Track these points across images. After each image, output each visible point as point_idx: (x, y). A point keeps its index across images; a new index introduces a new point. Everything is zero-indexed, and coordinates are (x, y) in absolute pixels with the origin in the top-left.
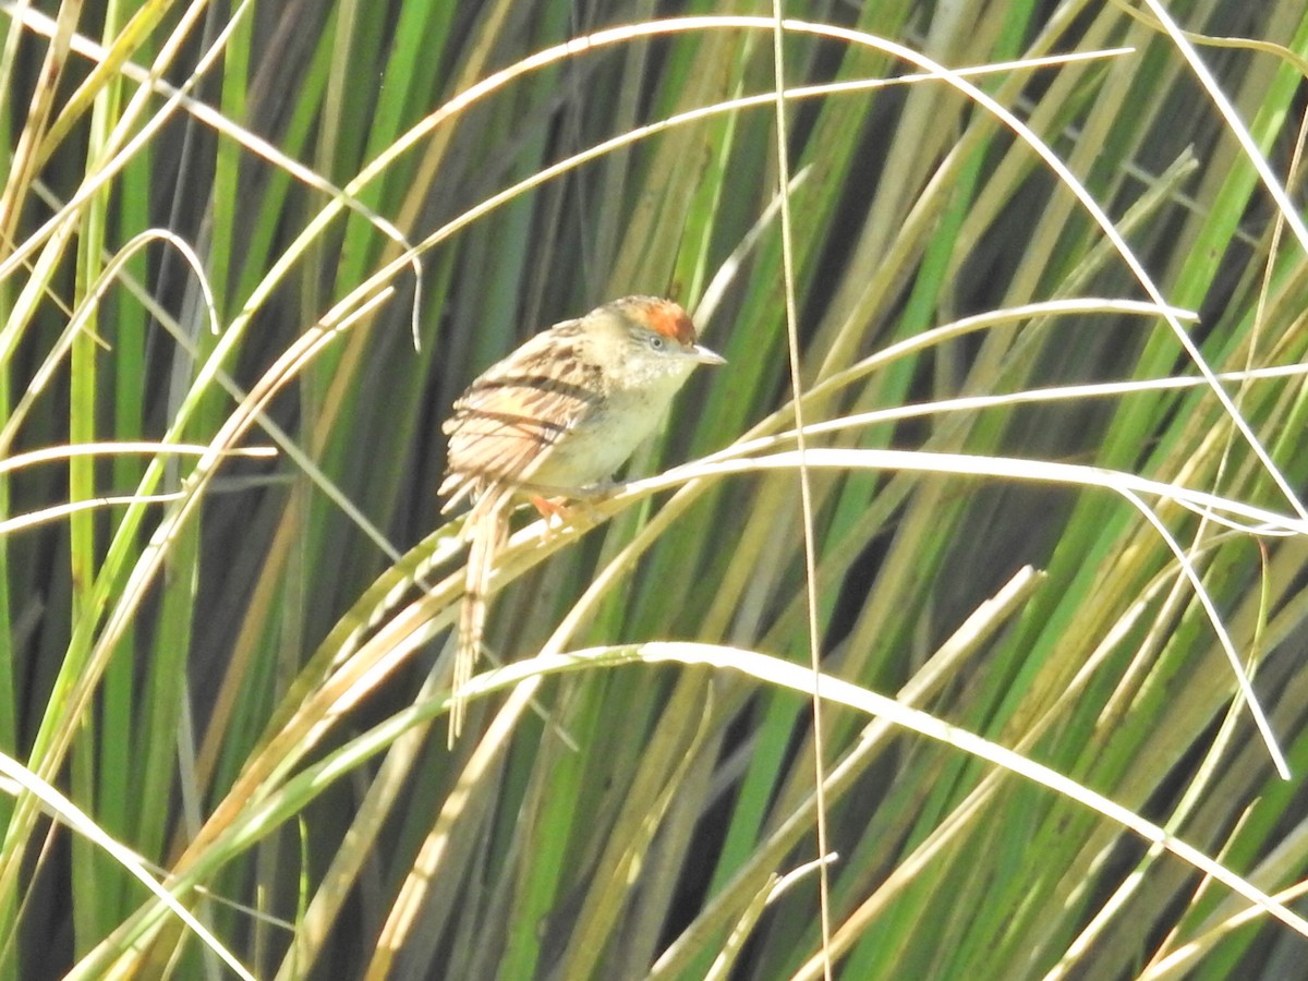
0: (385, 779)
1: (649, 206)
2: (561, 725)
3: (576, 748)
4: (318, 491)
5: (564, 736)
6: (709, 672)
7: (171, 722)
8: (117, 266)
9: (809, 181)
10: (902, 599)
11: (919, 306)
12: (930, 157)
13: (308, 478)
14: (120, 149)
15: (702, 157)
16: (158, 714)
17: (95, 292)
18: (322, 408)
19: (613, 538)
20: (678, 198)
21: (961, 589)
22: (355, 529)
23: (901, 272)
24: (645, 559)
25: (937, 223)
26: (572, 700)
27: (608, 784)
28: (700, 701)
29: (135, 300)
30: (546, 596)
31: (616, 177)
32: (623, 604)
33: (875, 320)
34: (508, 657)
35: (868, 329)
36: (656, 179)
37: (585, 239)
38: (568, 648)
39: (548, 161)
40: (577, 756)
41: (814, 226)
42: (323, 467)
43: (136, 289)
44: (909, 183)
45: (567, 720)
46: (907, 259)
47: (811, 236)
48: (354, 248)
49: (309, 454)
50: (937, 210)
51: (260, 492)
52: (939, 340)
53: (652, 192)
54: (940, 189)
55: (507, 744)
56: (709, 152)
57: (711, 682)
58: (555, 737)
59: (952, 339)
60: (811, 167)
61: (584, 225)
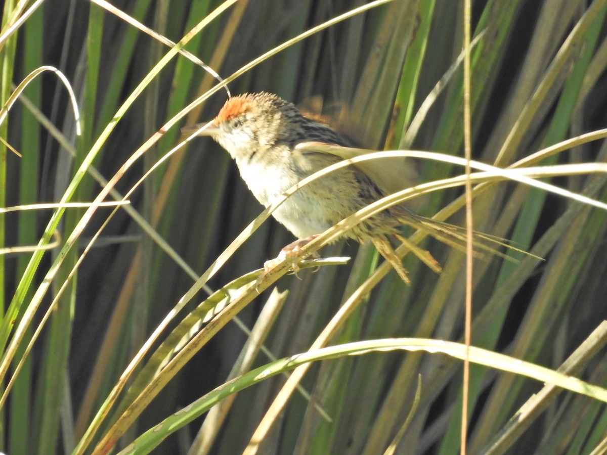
0: (201, 442)
1: (378, 55)
2: (319, 403)
3: (329, 419)
4: (156, 245)
5: (322, 412)
7: (56, 404)
8: (18, 93)
9: (485, 39)
10: (546, 320)
11: (559, 122)
12: (566, 21)
13: (149, 237)
14: (24, 10)
15: (413, 22)
16: (48, 397)
17: (6, 107)
18: (158, 191)
19: (354, 277)
20: (397, 50)
21: (586, 312)
22: (180, 270)
23: (546, 99)
24: (375, 292)
25: (572, 66)
26: (327, 385)
27: (350, 443)
28: (413, 388)
29: (33, 117)
30: (309, 317)
31: (354, 36)
32: (361, 321)
33: (529, 131)
34: (285, 354)
35: (524, 138)
36: (382, 36)
37: (334, 78)
39: (310, 25)
40: (330, 425)
41: (488, 68)
42: (159, 230)
43: (33, 109)
44: (551, 40)
45: (323, 401)
46: (551, 90)
47: (487, 75)
48: (180, 82)
49: (149, 222)
50: (572, 56)
51: (116, 247)
52: (571, 147)
53: (380, 47)
54: (573, 44)
55: (282, 416)
56: (419, 19)
57: (420, 375)
58: (315, 411)
59: (580, 145)
60: (487, 29)
61: (334, 69)
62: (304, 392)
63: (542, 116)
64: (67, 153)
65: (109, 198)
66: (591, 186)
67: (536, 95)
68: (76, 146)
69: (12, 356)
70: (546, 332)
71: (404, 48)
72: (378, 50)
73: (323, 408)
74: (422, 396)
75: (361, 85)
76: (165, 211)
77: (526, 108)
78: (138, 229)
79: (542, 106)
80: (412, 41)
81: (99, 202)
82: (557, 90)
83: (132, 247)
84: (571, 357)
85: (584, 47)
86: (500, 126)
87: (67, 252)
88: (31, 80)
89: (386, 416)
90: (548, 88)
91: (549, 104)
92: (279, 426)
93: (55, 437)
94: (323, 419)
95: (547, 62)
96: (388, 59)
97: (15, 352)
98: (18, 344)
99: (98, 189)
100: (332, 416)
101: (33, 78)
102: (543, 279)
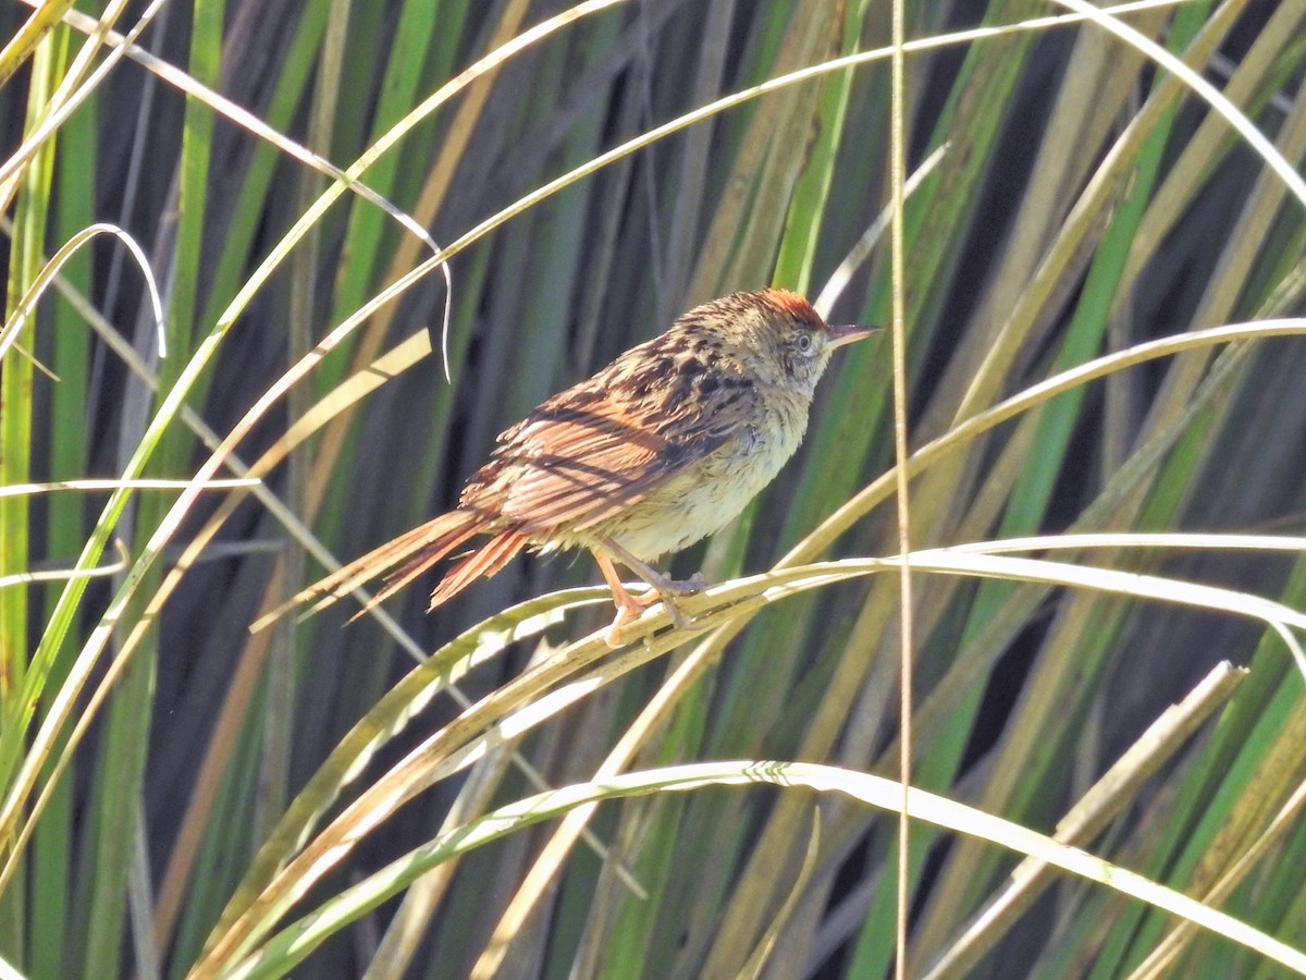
0: (400, 934)
1: (739, 195)
2: (624, 863)
3: (642, 893)
5: (629, 880)
6: (814, 798)
7: (121, 862)
8: (52, 272)
10: (1061, 703)
11: (1086, 326)
12: (1100, 132)
13: (298, 544)
15: (807, 133)
16: (106, 850)
20: (776, 183)
23: (1062, 281)
25: (1110, 216)
26: (635, 831)
27: (683, 940)
28: (804, 835)
29: (76, 314)
31: (694, 161)
32: (704, 707)
33: (1028, 342)
34: (556, 780)
35: (1018, 357)
36: (747, 159)
38: (631, 766)
40: (646, 905)
41: (951, 218)
42: (316, 531)
43: (78, 301)
44: (1072, 166)
45: (633, 858)
46: (1071, 263)
47: (948, 234)
48: (359, 247)
49: (299, 515)
50: (1109, 201)
51: (235, 563)
52: (1110, 371)
53: (743, 178)
54: (1114, 175)
55: (553, 889)
56: (817, 125)
57: (817, 809)
58: (616, 880)
59: (1127, 368)
60: (948, 145)
61: (654, 220)
62: (594, 843)
63: (1053, 313)
64: (142, 384)
65: (224, 472)
66: (1147, 446)
67: (1041, 273)
68: (158, 371)
69: (37, 773)
70: (1061, 728)
71: (789, 181)
72: (738, 185)
73: (631, 873)
74: (822, 848)
75: (706, 255)
76: (328, 494)
77: (1022, 299)
78: (279, 530)
79: (1054, 294)
80: (804, 170)
81: (204, 479)
82: (1082, 265)
83: (266, 562)
84: (1109, 775)
85: (1133, 179)
86: (973, 333)
87: (143, 574)
88: (73, 250)
89: (754, 888)
90: (1065, 260)
91: (1066, 293)
92: (548, 907)
93: (118, 925)
94: (631, 894)
95: (1063, 208)
96: (759, 202)
97: (41, 764)
98: (47, 748)
99: (201, 454)
100: (650, 886)
101: (77, 247)
102: (1053, 628)
